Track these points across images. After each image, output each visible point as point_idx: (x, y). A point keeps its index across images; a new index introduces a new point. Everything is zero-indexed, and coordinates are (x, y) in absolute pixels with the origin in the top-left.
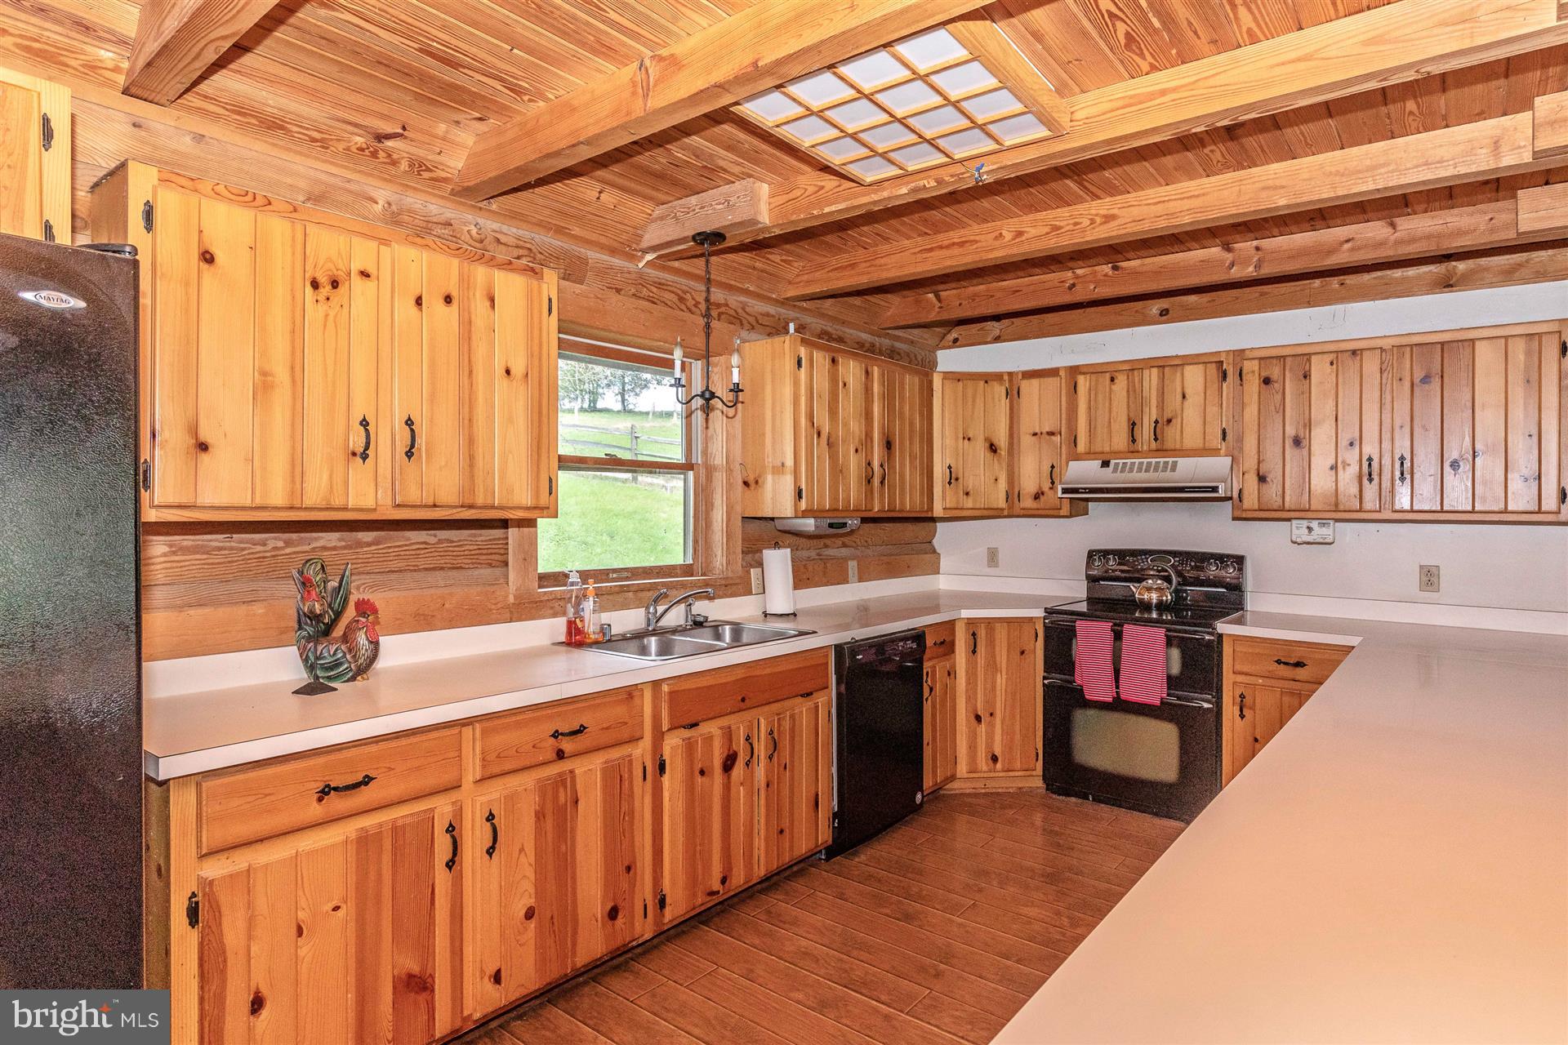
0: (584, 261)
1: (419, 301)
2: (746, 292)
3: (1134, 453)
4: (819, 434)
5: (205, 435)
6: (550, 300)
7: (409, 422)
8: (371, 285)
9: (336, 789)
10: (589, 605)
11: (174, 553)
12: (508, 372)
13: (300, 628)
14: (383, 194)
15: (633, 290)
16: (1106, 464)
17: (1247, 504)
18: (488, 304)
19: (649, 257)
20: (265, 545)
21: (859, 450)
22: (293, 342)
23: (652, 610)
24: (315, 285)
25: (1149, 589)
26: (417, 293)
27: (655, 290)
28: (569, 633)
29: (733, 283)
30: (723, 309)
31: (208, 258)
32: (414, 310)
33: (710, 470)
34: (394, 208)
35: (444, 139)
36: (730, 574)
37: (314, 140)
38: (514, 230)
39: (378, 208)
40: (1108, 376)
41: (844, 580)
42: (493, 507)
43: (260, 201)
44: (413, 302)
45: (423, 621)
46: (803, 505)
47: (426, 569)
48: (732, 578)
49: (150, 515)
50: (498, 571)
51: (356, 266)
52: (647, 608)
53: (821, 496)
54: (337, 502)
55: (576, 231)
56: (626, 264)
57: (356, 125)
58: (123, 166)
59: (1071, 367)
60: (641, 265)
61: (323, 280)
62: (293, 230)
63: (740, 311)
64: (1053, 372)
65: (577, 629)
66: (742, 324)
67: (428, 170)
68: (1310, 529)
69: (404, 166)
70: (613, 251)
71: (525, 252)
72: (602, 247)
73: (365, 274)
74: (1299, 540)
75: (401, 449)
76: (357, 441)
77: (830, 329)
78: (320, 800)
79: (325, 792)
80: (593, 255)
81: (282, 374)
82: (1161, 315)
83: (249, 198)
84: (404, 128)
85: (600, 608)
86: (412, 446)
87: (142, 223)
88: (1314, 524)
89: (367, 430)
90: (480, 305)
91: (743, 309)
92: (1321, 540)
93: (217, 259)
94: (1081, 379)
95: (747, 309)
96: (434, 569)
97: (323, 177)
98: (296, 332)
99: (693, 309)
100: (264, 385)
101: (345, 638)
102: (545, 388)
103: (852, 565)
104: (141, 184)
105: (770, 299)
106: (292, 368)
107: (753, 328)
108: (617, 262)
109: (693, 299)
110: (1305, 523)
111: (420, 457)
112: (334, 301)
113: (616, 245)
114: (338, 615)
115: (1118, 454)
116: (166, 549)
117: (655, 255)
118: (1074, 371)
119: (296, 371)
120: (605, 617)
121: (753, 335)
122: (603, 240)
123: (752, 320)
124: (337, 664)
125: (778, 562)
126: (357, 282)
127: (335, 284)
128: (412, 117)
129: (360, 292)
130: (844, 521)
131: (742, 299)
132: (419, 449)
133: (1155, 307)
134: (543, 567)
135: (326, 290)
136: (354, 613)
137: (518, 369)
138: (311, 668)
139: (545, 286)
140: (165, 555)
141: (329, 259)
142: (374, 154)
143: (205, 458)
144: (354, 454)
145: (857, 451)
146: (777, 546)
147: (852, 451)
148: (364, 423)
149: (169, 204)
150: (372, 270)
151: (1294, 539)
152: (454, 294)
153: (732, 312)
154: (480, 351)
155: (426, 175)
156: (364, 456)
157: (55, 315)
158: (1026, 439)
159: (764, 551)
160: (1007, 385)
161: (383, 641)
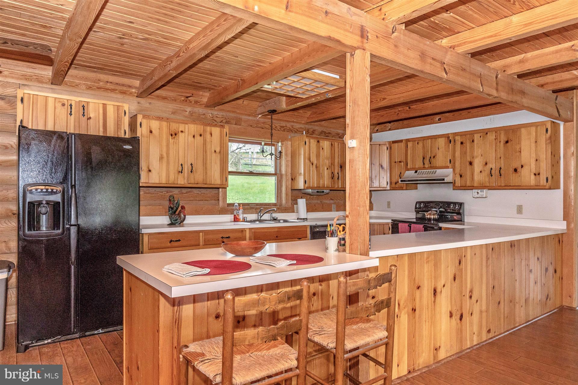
0: (241, 119)
1: (194, 136)
2: (293, 122)
3: (424, 168)
4: (312, 164)
5: (150, 168)
6: (226, 133)
7: (191, 164)
8: (183, 134)
9: (173, 241)
10: (241, 211)
11: (144, 194)
12: (215, 151)
13: (169, 211)
14: (189, 109)
15: (256, 126)
16: (416, 172)
17: (456, 185)
18: (210, 135)
19: (260, 116)
20: (162, 193)
21: (329, 169)
22: (167, 148)
23: (259, 214)
24: (172, 135)
25: (430, 214)
26: (193, 135)
27: (262, 125)
28: (234, 218)
29: (288, 120)
30: (285, 128)
31: (151, 132)
32: (193, 139)
33: (281, 175)
34: (191, 112)
35: (202, 95)
36: (287, 206)
37: (173, 100)
38: (221, 113)
39: (187, 113)
40: (417, 142)
41: (331, 211)
42: (211, 184)
43: (161, 118)
44: (192, 137)
45: (197, 212)
46: (307, 185)
47: (199, 200)
48: (287, 207)
49: (141, 185)
50: (217, 202)
51: (180, 130)
52: (258, 214)
53: (313, 183)
54: (176, 182)
55: (238, 111)
56: (254, 118)
57: (182, 96)
58: (137, 115)
59: (406, 139)
60: (258, 118)
61: (173, 134)
62: (167, 124)
63: (291, 128)
64: (401, 141)
65: (236, 218)
66: (292, 132)
67: (199, 102)
68: (478, 193)
69: (193, 102)
70: (249, 115)
71: (224, 119)
72: (246, 115)
73: (182, 132)
74: (475, 197)
75: (190, 171)
76: (180, 169)
77: (325, 130)
78: (170, 243)
79: (171, 241)
80: (244, 117)
81: (165, 155)
82: (438, 120)
83: (159, 118)
84: (192, 94)
85: (244, 213)
86: (192, 170)
87: (140, 126)
88: (479, 191)
89: (182, 167)
90: (208, 136)
91: (292, 127)
92: (481, 197)
93: (153, 132)
94: (409, 143)
95: (294, 127)
96: (200, 200)
97: (175, 108)
98: (168, 146)
99: (275, 129)
100: (161, 158)
101: (178, 214)
102: (225, 155)
103: (334, 206)
104: (140, 118)
105: (301, 123)
106: (167, 154)
107: (296, 132)
108: (250, 118)
109: (275, 126)
110: (476, 191)
111: (194, 172)
112: (176, 138)
113: (250, 114)
114: (177, 209)
115: (420, 169)
116: (143, 193)
117: (261, 115)
118: (408, 140)
119: (168, 154)
120: (245, 215)
121: (296, 134)
122: (246, 113)
123: (295, 130)
124: (176, 220)
125: (302, 203)
126: (180, 133)
127: (176, 135)
128: (194, 92)
129: (181, 136)
130: (323, 191)
131: (292, 124)
132: (194, 171)
133: (437, 118)
134: (229, 201)
135: (174, 136)
136: (181, 209)
137: (218, 150)
138: (171, 220)
139: (225, 130)
140: (143, 194)
141: (175, 129)
142: (186, 101)
143: (150, 173)
144: (179, 172)
145: (327, 169)
146: (302, 198)
147: (326, 169)
148: (182, 165)
149: (144, 122)
150: (183, 130)
151: (474, 196)
152: (202, 134)
153: (288, 128)
154: (208, 147)
155: (199, 104)
156: (182, 172)
157: (128, 149)
158: (393, 164)
159: (298, 200)
160: (387, 146)
161: (187, 216)
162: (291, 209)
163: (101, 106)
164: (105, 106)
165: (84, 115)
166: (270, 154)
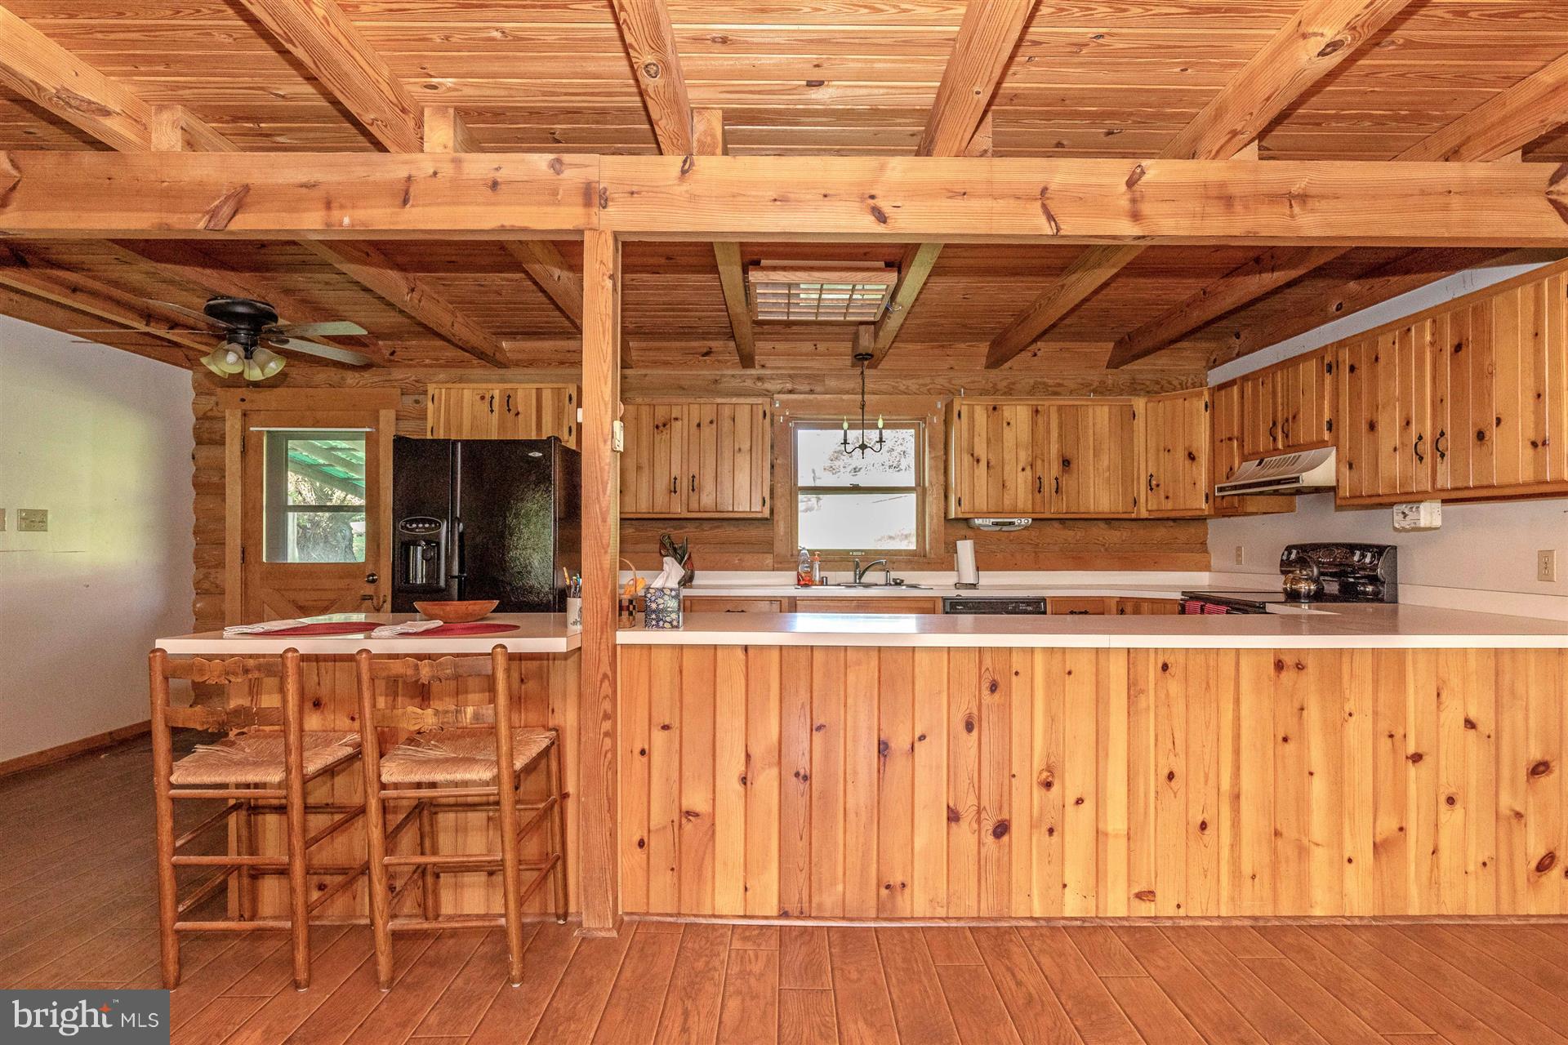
1: (699, 426)
3: (1276, 450)
4: (978, 461)
6: (764, 412)
7: (693, 477)
8: (679, 423)
10: (816, 565)
12: (740, 450)
16: (1261, 462)
17: (1341, 493)
18: (730, 421)
21: (1027, 468)
22: (649, 451)
23: (857, 572)
24: (657, 427)
25: (1296, 580)
26: (698, 422)
28: (798, 579)
29: (936, 368)
30: (931, 386)
32: (696, 430)
33: (925, 489)
36: (932, 555)
37: (682, 363)
40: (1260, 380)
44: (696, 426)
46: (963, 509)
48: (933, 558)
50: (767, 547)
51: (673, 416)
53: (981, 503)
54: (666, 510)
57: (693, 354)
59: (1243, 376)
61: (660, 425)
62: (650, 409)
64: (1233, 383)
65: (803, 578)
66: (953, 392)
67: (729, 361)
68: (1405, 515)
73: (677, 419)
74: (1397, 526)
75: (690, 488)
76: (673, 487)
84: (710, 348)
85: (826, 569)
86: (694, 486)
88: (1407, 509)
89: (676, 482)
90: (726, 422)
91: (950, 382)
92: (1413, 526)
94: (1246, 386)
95: (957, 382)
98: (650, 446)
99: (904, 391)
105: (974, 371)
106: (649, 461)
109: (902, 385)
110: (1402, 508)
111: (698, 491)
112: (665, 432)
115: (1267, 453)
118: (1244, 379)
119: (651, 460)
120: (824, 574)
125: (966, 550)
126: (673, 423)
127: (665, 425)
129: (675, 427)
130: (1012, 520)
132: (697, 488)
133: (1334, 303)
135: (661, 429)
137: (745, 447)
141: (663, 417)
144: (672, 491)
145: (1024, 469)
146: (965, 538)
147: (1020, 470)
150: (679, 416)
151: (1394, 525)
152: (715, 419)
153: (939, 387)
154: (726, 442)
156: (675, 492)
157: (536, 458)
158: (1217, 443)
159: (958, 542)
160: (1207, 400)
161: (696, 572)
162: (947, 561)
163: (534, 391)
164: (539, 391)
165: (509, 410)
166: (860, 447)
